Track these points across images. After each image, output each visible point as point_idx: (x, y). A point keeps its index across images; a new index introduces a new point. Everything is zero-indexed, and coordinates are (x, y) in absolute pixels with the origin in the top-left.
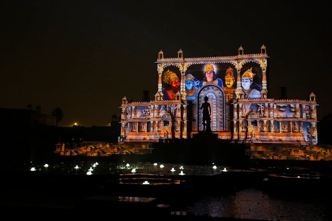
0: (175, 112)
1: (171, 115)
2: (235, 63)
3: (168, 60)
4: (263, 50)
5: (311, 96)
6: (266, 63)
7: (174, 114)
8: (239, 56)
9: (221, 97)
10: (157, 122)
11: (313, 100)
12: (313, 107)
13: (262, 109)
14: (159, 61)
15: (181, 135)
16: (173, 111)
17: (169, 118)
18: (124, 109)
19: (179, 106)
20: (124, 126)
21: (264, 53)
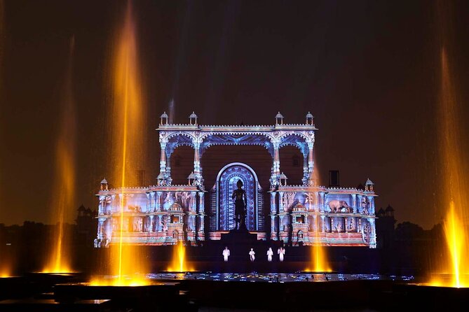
0: (188, 203)
1: (183, 207)
2: (271, 135)
3: (175, 127)
4: (309, 119)
5: (367, 184)
6: (313, 136)
7: (186, 205)
8: (278, 127)
9: (251, 182)
10: (160, 217)
11: (369, 189)
12: (370, 198)
13: (310, 200)
14: (161, 127)
15: (197, 236)
16: (184, 201)
17: (178, 211)
18: (102, 198)
19: (194, 194)
20: (102, 223)
21: (310, 123)
